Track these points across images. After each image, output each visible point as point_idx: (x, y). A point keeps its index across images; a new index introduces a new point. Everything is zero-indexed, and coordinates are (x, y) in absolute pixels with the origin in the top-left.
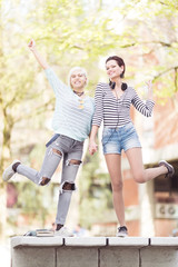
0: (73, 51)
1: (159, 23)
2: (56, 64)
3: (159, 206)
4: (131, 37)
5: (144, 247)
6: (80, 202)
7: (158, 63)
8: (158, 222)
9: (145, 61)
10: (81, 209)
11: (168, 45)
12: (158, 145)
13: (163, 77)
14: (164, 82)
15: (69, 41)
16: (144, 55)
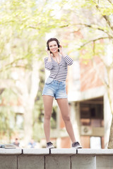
0: (29, 30)
1: (84, 12)
2: (18, 37)
3: (83, 127)
4: (65, 20)
5: (74, 155)
6: (33, 125)
7: (83, 37)
8: (82, 138)
9: (75, 36)
10: (34, 129)
11: (89, 26)
12: (83, 89)
13: (86, 46)
14: (87, 50)
15: (27, 23)
16: (75, 32)
